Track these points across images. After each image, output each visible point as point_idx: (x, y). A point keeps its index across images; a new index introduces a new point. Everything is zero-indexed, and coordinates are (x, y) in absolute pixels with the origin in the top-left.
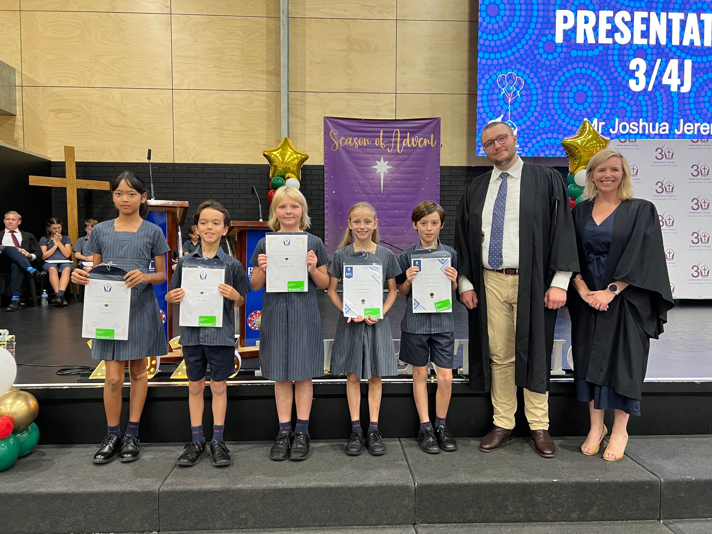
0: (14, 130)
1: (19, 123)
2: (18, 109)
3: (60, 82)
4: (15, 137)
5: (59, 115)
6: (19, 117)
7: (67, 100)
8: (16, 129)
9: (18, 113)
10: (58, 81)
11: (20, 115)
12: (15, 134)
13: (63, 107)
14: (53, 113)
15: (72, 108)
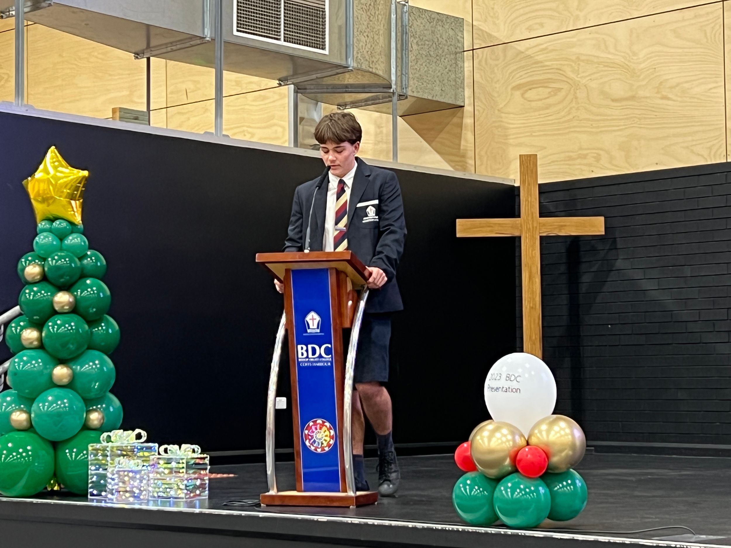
0: (461, 134)
1: (468, 121)
2: (468, 93)
3: (530, 29)
4: (462, 147)
5: (528, 95)
6: (468, 108)
7: (541, 62)
8: (463, 132)
9: (467, 102)
10: (527, 29)
11: (469, 105)
12: (463, 143)
13: (535, 78)
14: (518, 93)
15: (549, 76)
